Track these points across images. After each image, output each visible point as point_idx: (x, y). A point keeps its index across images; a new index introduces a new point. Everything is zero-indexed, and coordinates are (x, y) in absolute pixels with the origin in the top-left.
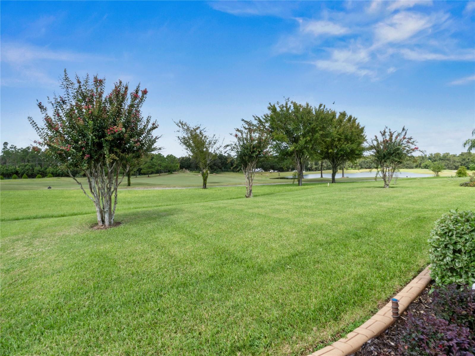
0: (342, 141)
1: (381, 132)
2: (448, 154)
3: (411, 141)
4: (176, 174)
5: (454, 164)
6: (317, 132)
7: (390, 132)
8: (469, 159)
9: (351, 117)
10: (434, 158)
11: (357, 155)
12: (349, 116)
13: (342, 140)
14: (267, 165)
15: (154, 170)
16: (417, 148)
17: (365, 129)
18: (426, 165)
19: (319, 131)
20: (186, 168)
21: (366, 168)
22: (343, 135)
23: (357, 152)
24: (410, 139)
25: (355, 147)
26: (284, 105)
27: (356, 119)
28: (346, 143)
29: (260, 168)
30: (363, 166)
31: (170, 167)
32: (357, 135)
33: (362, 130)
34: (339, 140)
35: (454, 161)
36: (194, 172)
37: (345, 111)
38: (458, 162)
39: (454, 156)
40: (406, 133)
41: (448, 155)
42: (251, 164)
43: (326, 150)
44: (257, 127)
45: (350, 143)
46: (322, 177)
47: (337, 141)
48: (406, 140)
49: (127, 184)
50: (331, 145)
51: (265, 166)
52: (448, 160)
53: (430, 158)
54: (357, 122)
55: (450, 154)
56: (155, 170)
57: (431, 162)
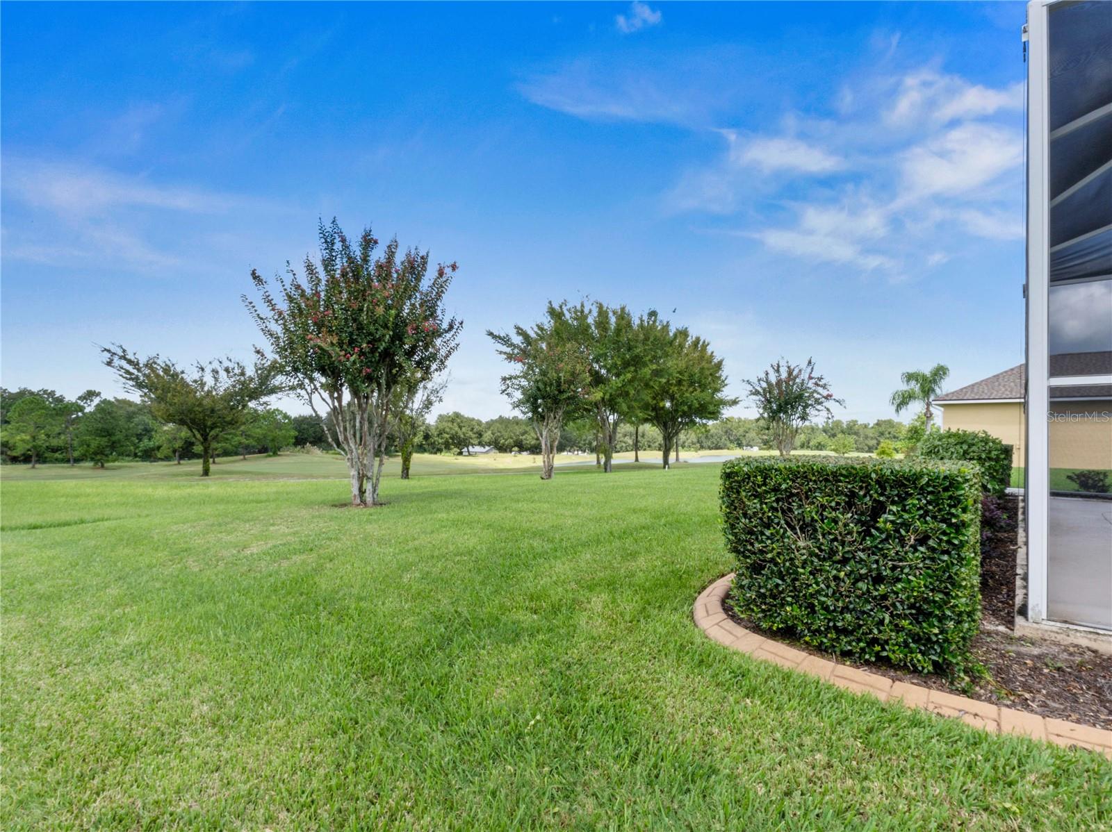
0: (683, 386)
1: (772, 366)
2: (855, 422)
3: (821, 383)
4: (285, 455)
5: (867, 442)
6: (645, 365)
7: (789, 367)
8: (889, 433)
9: (698, 339)
10: (832, 429)
11: (710, 413)
12: (694, 339)
13: (684, 383)
14: (506, 440)
15: (230, 447)
16: (831, 396)
17: (724, 363)
18: (819, 444)
19: (648, 362)
20: (313, 443)
21: (710, 448)
22: (686, 374)
23: (711, 408)
24: (820, 379)
25: (708, 399)
26: (579, 308)
27: (708, 344)
28: (691, 389)
29: (489, 446)
30: (704, 444)
31: (273, 440)
32: (711, 374)
33: (719, 366)
34: (680, 382)
35: (866, 437)
36: (330, 452)
37: (686, 328)
38: (872, 438)
39: (866, 426)
40: (812, 368)
41: (855, 425)
42: (554, 415)
43: (655, 402)
44: (521, 350)
45: (699, 390)
46: (637, 459)
47: (676, 385)
48: (814, 381)
49: (202, 472)
50: (665, 393)
51: (502, 441)
52: (856, 434)
53: (825, 431)
54: (709, 349)
55: (859, 423)
56: (233, 446)
57: (827, 437)
